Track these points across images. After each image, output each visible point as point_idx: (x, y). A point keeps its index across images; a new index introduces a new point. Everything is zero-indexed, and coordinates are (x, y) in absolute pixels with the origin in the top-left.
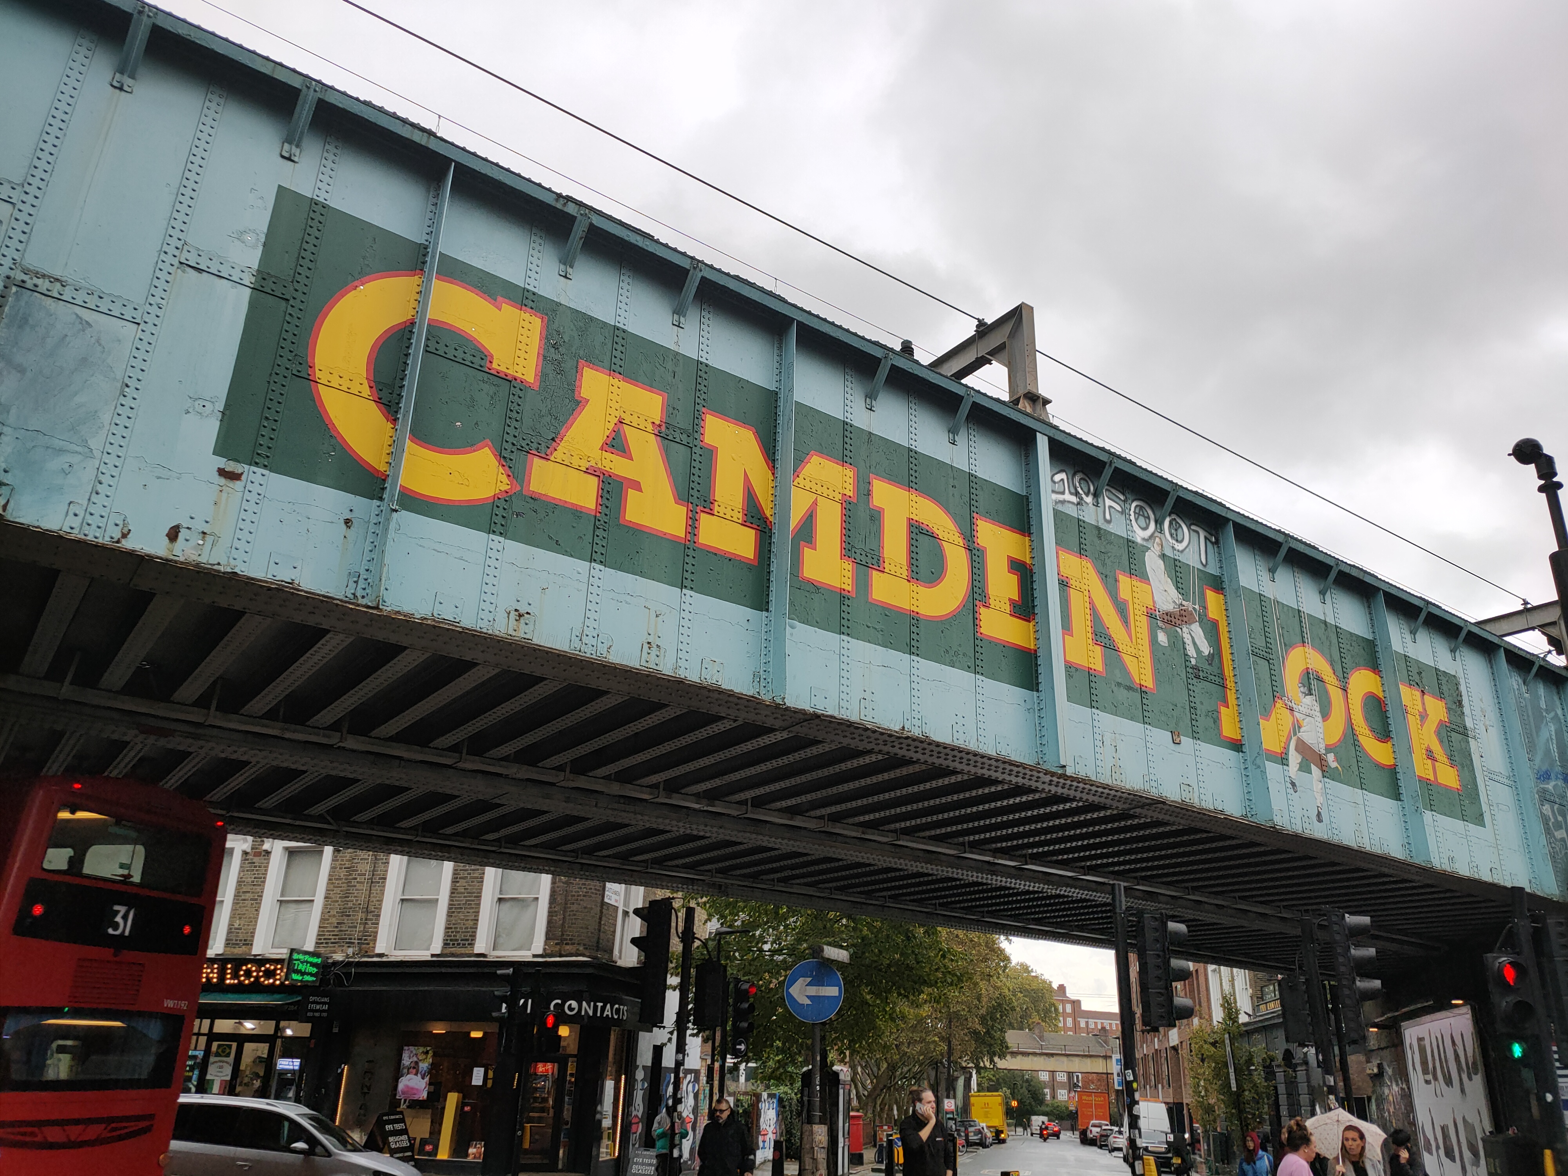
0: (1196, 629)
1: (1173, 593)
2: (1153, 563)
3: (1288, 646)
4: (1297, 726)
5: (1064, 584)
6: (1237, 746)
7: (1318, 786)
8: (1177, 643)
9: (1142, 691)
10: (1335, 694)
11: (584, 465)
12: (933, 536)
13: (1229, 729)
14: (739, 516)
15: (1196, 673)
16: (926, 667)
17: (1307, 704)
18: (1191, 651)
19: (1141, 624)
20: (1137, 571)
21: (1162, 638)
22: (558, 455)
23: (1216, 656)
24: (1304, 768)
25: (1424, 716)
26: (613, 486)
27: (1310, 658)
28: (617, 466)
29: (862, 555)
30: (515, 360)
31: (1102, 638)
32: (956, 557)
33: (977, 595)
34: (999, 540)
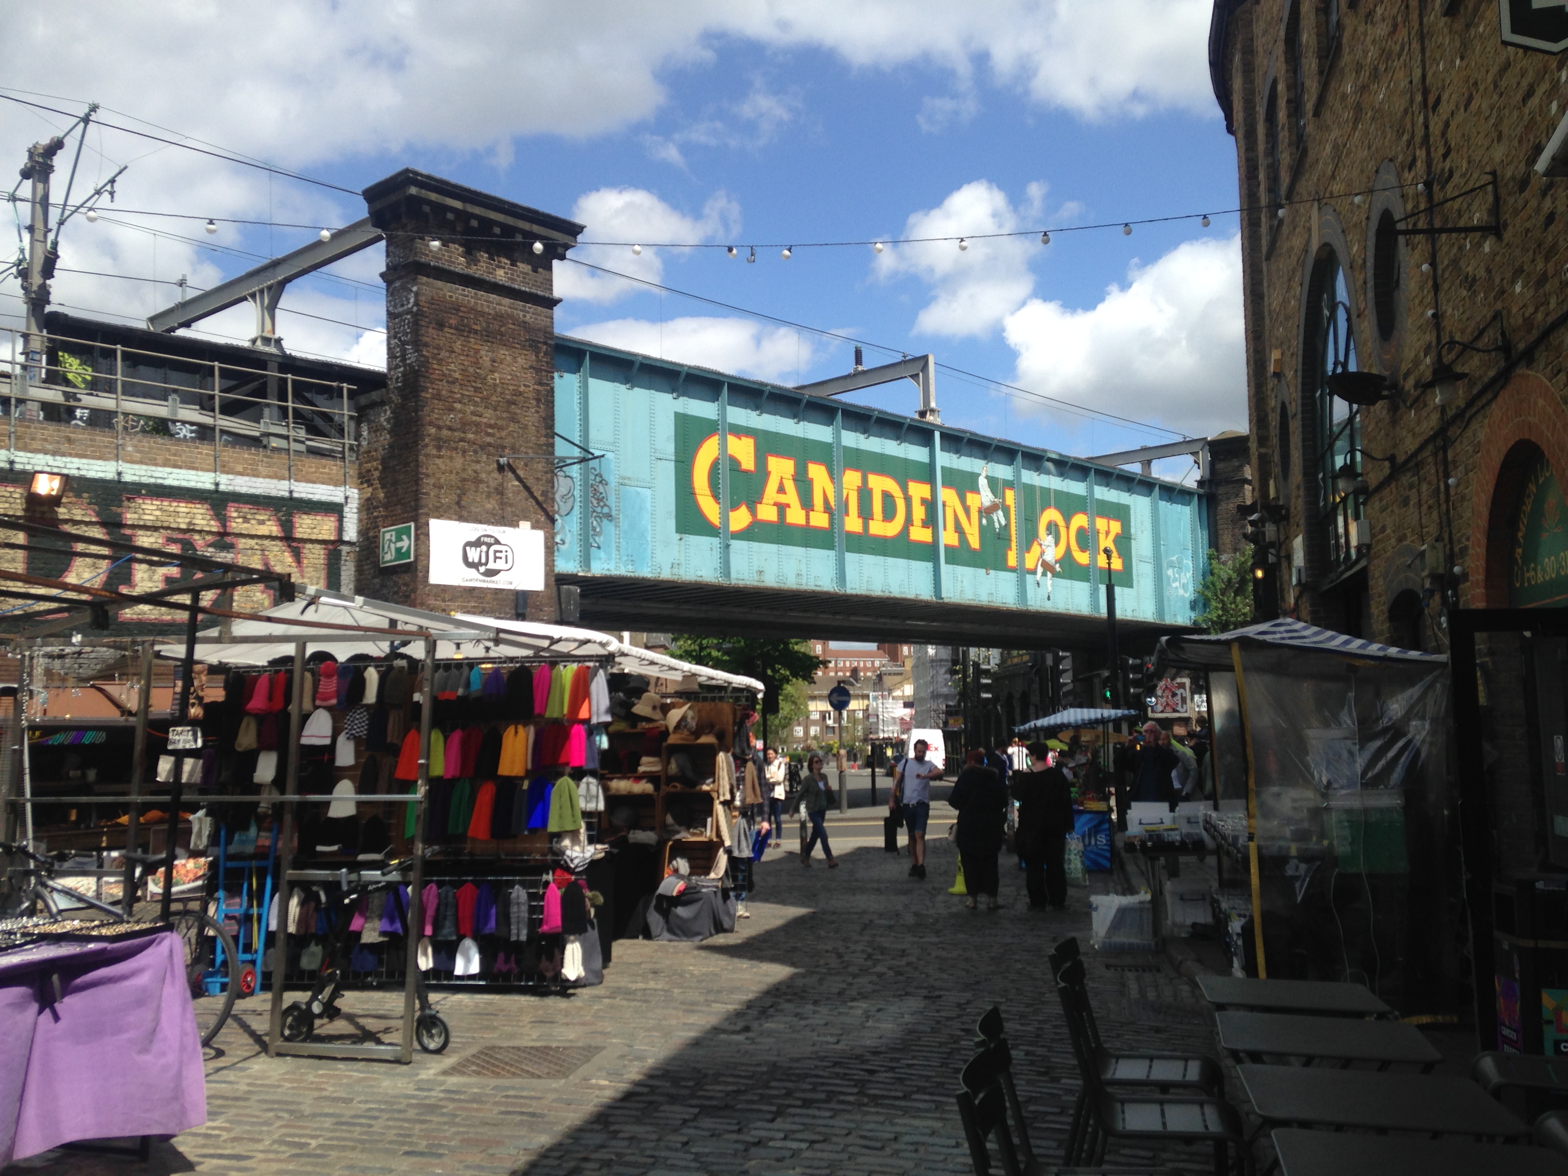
0: (1000, 513)
1: (991, 496)
2: (983, 482)
3: (1043, 510)
4: (1043, 553)
5: (944, 505)
6: (1014, 570)
7: (1049, 582)
8: (991, 522)
9: (974, 551)
10: (1063, 531)
11: (772, 502)
12: (892, 497)
13: (1012, 560)
14: (822, 509)
15: (999, 537)
16: (890, 560)
17: (1049, 540)
18: (997, 525)
19: (975, 516)
20: (976, 490)
21: (984, 521)
22: (764, 501)
23: (1007, 526)
24: (1044, 574)
25: (1108, 533)
26: (782, 508)
27: (1051, 515)
28: (782, 499)
29: (866, 514)
30: (748, 462)
31: (959, 529)
32: (901, 504)
33: (909, 521)
34: (919, 491)
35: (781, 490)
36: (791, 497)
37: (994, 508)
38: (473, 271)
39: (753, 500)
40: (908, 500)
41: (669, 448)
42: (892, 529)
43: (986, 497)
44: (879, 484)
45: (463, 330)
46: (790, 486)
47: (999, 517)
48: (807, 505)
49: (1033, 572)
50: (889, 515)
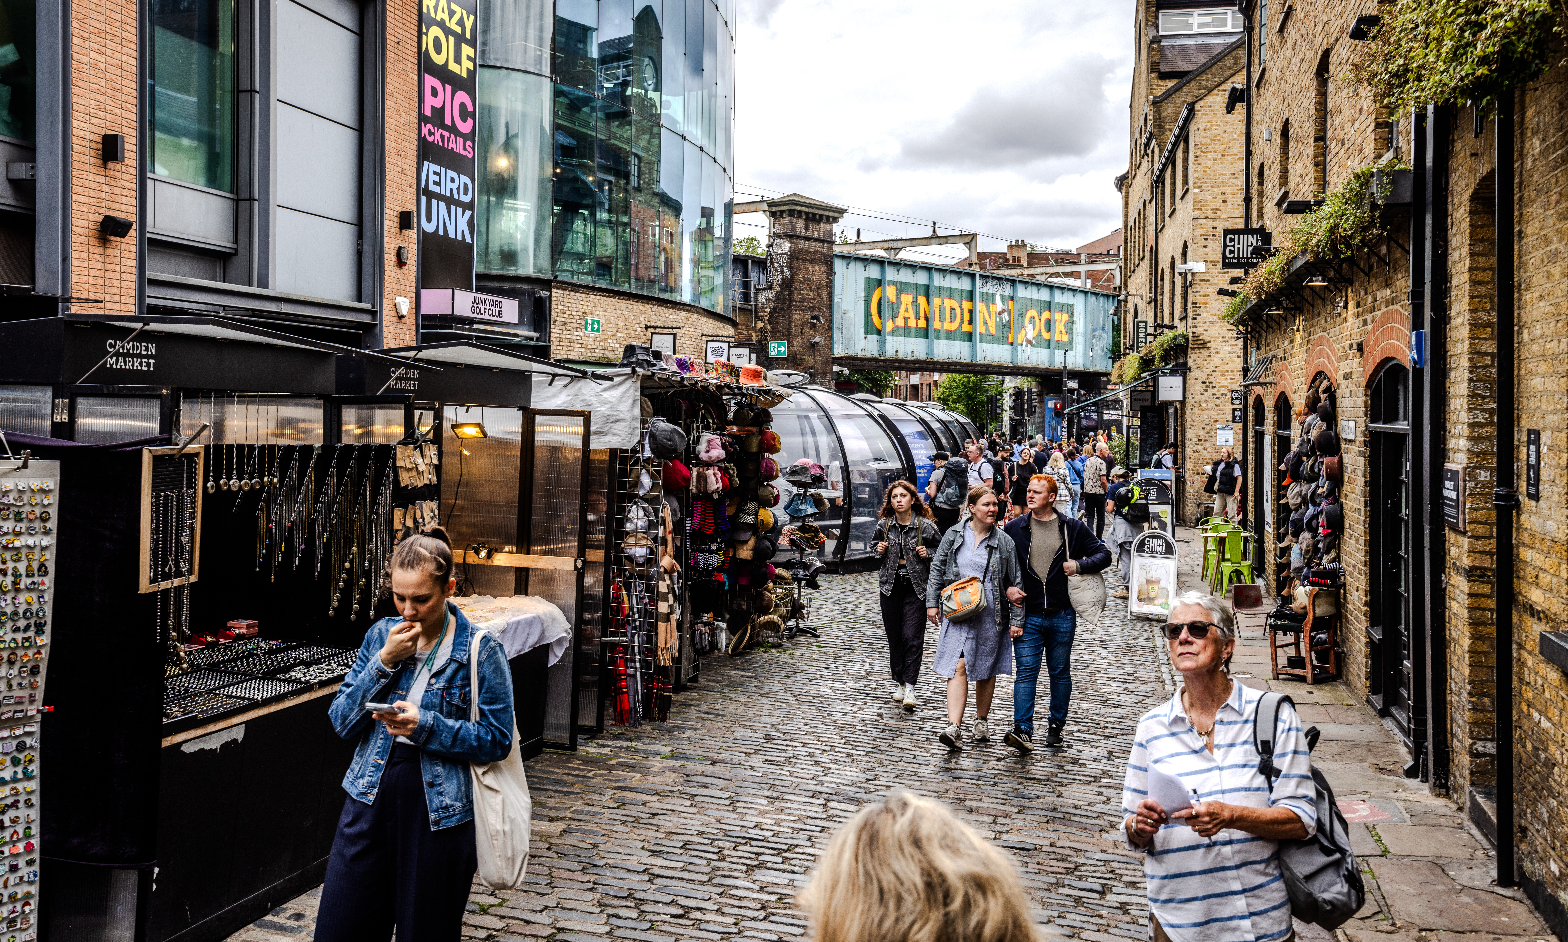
0: (1006, 313)
1: (1002, 305)
2: (998, 298)
3: (1028, 310)
4: (1026, 334)
5: (979, 312)
6: (1012, 344)
7: (1029, 350)
8: (1001, 320)
9: (992, 335)
10: (1037, 321)
11: (903, 316)
12: (954, 309)
14: (923, 318)
15: (1005, 326)
16: (952, 343)
17: (1030, 327)
18: (1004, 321)
19: (993, 316)
20: (994, 303)
21: (998, 319)
22: (899, 316)
23: (1009, 321)
24: (1027, 346)
25: (1061, 321)
26: (906, 319)
27: (1033, 313)
28: (906, 315)
29: (942, 320)
30: (893, 299)
31: (986, 324)
32: (958, 312)
33: (962, 322)
34: (966, 305)
35: (906, 311)
36: (911, 314)
37: (1004, 311)
38: (809, 234)
39: (895, 316)
40: (962, 310)
41: (863, 294)
42: (954, 326)
43: (999, 306)
44: (948, 303)
45: (804, 260)
46: (910, 307)
47: (1005, 316)
48: (917, 317)
49: (1022, 345)
50: (952, 319)
